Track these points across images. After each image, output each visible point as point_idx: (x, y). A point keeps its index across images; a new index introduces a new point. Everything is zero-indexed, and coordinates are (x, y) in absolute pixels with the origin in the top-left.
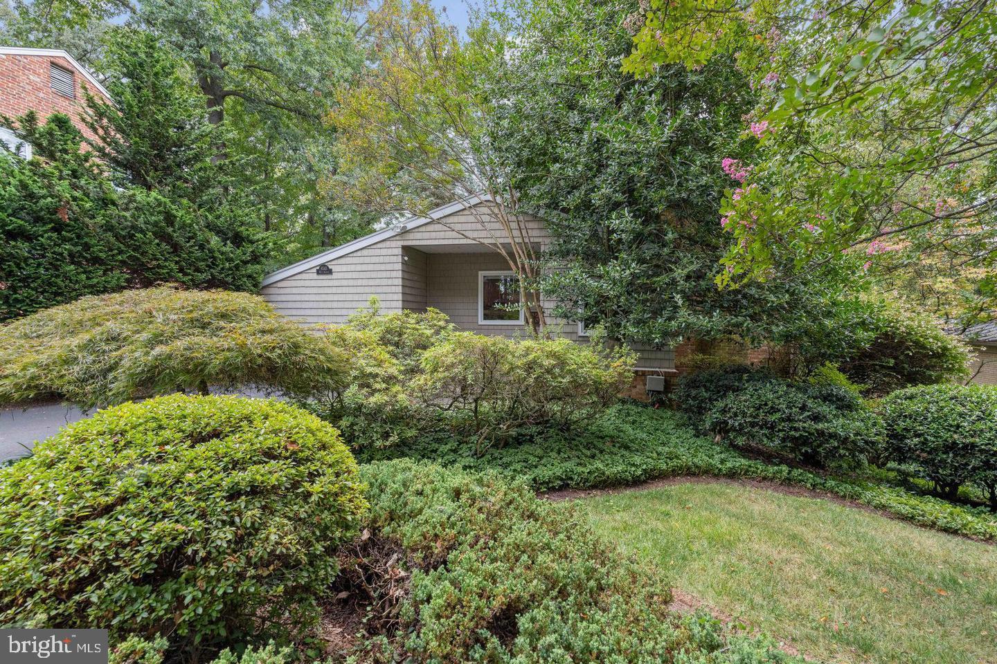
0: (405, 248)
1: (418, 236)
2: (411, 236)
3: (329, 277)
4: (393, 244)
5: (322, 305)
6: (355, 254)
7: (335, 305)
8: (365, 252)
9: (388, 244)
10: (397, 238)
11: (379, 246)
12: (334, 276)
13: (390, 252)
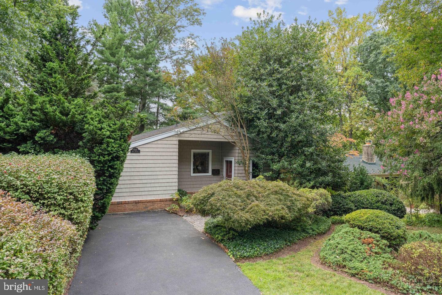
0: (180, 141)
1: (187, 135)
2: (183, 135)
3: (138, 154)
4: (174, 139)
5: (133, 170)
6: (153, 143)
7: (141, 170)
8: (159, 142)
9: (171, 138)
10: (176, 136)
11: (167, 139)
12: (141, 154)
13: (172, 142)
